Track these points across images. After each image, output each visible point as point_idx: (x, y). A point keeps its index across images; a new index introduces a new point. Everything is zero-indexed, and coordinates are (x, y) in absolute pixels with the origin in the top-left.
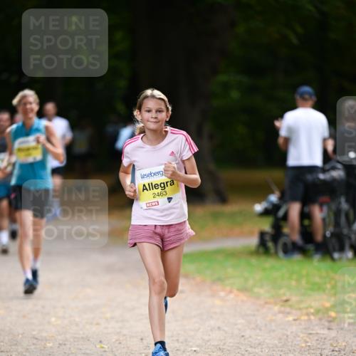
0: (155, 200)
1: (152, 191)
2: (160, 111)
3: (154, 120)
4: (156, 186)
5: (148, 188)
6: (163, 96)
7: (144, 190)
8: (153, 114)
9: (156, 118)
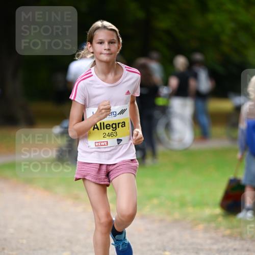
0: (105, 140)
1: (103, 131)
2: (112, 43)
3: (108, 52)
4: (107, 126)
5: (99, 128)
6: (114, 27)
7: (94, 128)
9: (109, 50)
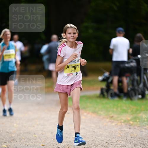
0: (71, 73)
2: (75, 34)
4: (73, 67)
7: (67, 68)
8: (72, 35)
